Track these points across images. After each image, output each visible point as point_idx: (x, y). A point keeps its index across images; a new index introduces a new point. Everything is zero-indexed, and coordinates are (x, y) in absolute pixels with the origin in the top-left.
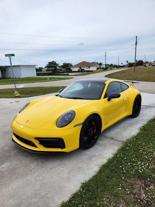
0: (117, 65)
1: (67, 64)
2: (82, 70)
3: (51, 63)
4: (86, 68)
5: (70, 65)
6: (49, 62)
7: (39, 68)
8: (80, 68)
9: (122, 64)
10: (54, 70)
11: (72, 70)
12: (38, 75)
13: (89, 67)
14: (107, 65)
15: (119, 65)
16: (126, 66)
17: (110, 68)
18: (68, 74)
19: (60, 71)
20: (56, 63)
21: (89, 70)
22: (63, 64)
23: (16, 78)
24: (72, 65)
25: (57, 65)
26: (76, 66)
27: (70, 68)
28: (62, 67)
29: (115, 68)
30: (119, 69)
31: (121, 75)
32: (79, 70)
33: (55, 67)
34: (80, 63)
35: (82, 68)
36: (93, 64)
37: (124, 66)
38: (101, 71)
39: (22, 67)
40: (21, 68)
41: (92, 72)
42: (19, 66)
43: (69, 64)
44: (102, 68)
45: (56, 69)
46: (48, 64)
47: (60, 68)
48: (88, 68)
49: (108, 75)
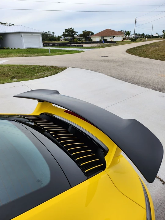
0: (150, 35)
1: (88, 32)
2: (104, 40)
3: (68, 30)
4: (109, 38)
5: (91, 34)
6: (66, 30)
7: (58, 36)
8: (102, 38)
9: (157, 34)
10: (71, 39)
11: (92, 40)
12: (45, 45)
13: (114, 37)
14: (137, 35)
15: (153, 36)
16: (161, 37)
17: (141, 39)
18: (82, 46)
19: (78, 41)
20: (74, 30)
21: (112, 41)
22: (83, 32)
23: (15, 49)
24: (93, 34)
25: (75, 33)
26: (98, 35)
27: (90, 38)
28: (81, 35)
29: (147, 39)
30: (151, 40)
31: (150, 49)
32: (101, 40)
33: (73, 36)
34: (103, 32)
35: (105, 38)
36: (120, 33)
37: (159, 36)
38: (128, 42)
39: (23, 34)
40: (23, 36)
41: (115, 43)
42: (19, 33)
43: (89, 32)
44: (130, 38)
45: (74, 38)
46: (64, 31)
47: (78, 37)
48: (112, 37)
49: (133, 48)
